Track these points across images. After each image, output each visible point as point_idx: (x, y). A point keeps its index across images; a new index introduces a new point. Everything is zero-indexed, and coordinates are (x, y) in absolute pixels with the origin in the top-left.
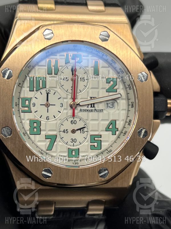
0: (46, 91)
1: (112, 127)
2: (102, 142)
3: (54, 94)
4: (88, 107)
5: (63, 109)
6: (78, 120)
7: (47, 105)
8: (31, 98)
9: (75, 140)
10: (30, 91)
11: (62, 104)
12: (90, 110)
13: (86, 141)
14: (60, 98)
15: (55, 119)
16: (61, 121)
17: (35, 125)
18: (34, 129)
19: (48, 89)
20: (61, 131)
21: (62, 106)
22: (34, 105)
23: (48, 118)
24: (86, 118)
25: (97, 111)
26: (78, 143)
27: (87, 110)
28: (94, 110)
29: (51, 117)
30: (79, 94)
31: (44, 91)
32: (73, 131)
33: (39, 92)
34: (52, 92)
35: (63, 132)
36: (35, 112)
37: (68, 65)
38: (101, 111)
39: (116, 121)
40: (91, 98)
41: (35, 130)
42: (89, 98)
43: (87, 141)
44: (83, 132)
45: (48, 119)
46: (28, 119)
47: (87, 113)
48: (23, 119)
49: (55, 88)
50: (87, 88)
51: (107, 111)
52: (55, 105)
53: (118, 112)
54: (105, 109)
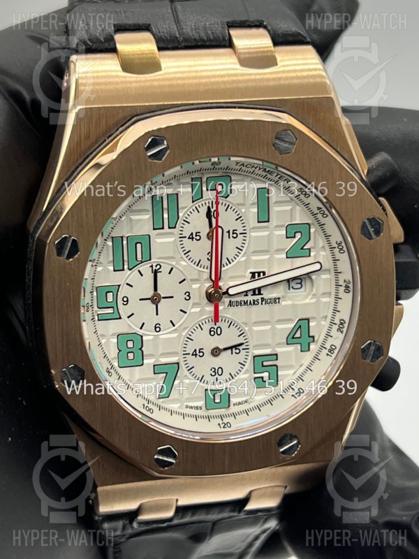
0: (152, 266)
1: (301, 335)
2: (279, 369)
3: (170, 273)
4: (246, 295)
5: (191, 304)
6: (224, 325)
7: (155, 299)
8: (119, 286)
9: (220, 370)
10: (115, 271)
11: (187, 294)
12: (250, 302)
13: (243, 371)
14: (184, 280)
15: (174, 328)
16: (186, 331)
17: (130, 344)
18: (129, 354)
19: (154, 262)
20: (189, 354)
21: (187, 298)
22: (126, 302)
24: (244, 321)
25: (266, 302)
26: (226, 376)
27: (246, 303)
28: (260, 301)
29: (165, 324)
30: (226, 267)
31: (145, 268)
32: (216, 352)
33: (135, 272)
34: (165, 269)
35: (193, 355)
36: (128, 317)
37: (200, 204)
38: (276, 300)
39: (308, 320)
40: (253, 274)
41: (131, 356)
42: (248, 276)
43: (247, 370)
44: (238, 351)
45: (158, 329)
46: (113, 335)
47: (244, 308)
48: (102, 335)
49: (172, 258)
50: (242, 253)
51: (290, 300)
52: (172, 297)
53: (314, 300)
54: (283, 297)
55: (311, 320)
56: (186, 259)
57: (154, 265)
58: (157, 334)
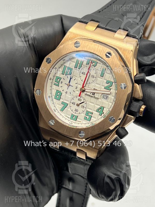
0: (71, 77)
1: (100, 110)
2: (92, 117)
3: (74, 80)
4: (91, 94)
5: (76, 90)
6: (82, 99)
7: (69, 85)
8: (61, 78)
9: (77, 110)
11: (77, 87)
14: (77, 83)
15: (70, 94)
16: (73, 96)
17: (59, 94)
18: (57, 96)
20: (71, 103)
22: (62, 83)
23: (66, 92)
24: (88, 100)
25: (95, 98)
26: (78, 113)
27: (90, 96)
28: (93, 97)
29: (68, 92)
30: (88, 84)
31: (69, 76)
32: (78, 105)
33: (66, 76)
34: (74, 78)
36: (61, 87)
37: (88, 66)
40: (94, 89)
42: (93, 89)
43: (84, 114)
44: (83, 107)
46: (56, 90)
47: (89, 97)
48: (53, 89)
49: (76, 76)
50: (94, 82)
51: (101, 100)
52: (73, 86)
53: (107, 103)
54: (100, 98)
55: (105, 108)
56: (79, 78)
57: (71, 76)
58: (65, 94)
